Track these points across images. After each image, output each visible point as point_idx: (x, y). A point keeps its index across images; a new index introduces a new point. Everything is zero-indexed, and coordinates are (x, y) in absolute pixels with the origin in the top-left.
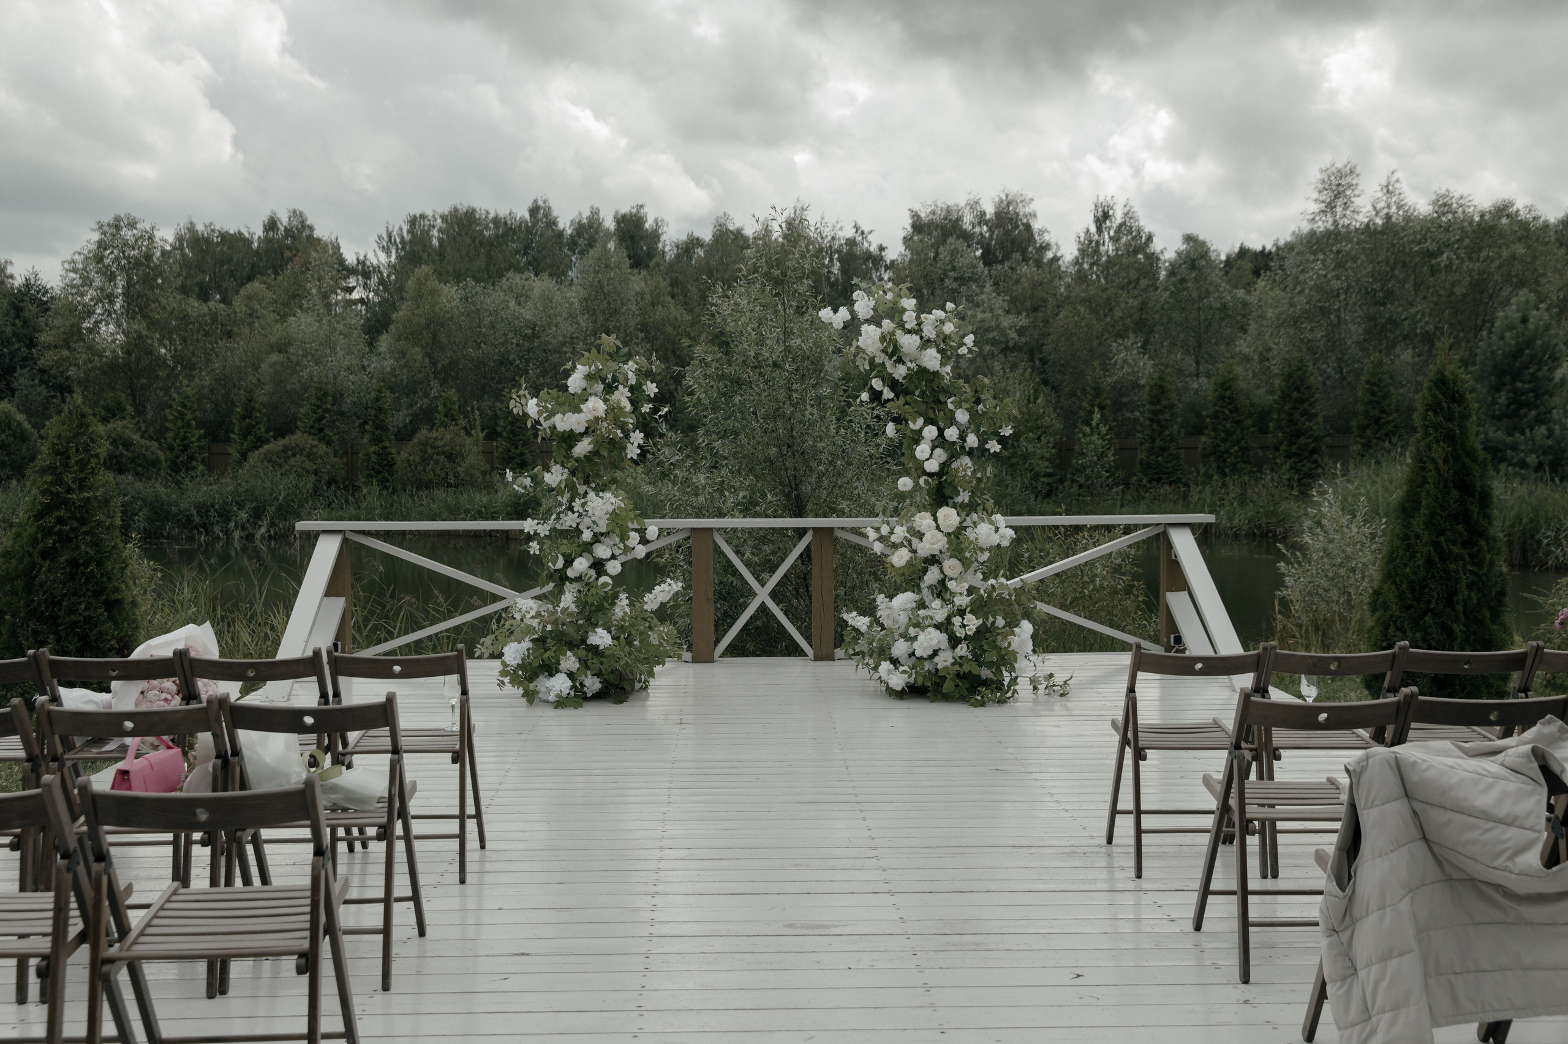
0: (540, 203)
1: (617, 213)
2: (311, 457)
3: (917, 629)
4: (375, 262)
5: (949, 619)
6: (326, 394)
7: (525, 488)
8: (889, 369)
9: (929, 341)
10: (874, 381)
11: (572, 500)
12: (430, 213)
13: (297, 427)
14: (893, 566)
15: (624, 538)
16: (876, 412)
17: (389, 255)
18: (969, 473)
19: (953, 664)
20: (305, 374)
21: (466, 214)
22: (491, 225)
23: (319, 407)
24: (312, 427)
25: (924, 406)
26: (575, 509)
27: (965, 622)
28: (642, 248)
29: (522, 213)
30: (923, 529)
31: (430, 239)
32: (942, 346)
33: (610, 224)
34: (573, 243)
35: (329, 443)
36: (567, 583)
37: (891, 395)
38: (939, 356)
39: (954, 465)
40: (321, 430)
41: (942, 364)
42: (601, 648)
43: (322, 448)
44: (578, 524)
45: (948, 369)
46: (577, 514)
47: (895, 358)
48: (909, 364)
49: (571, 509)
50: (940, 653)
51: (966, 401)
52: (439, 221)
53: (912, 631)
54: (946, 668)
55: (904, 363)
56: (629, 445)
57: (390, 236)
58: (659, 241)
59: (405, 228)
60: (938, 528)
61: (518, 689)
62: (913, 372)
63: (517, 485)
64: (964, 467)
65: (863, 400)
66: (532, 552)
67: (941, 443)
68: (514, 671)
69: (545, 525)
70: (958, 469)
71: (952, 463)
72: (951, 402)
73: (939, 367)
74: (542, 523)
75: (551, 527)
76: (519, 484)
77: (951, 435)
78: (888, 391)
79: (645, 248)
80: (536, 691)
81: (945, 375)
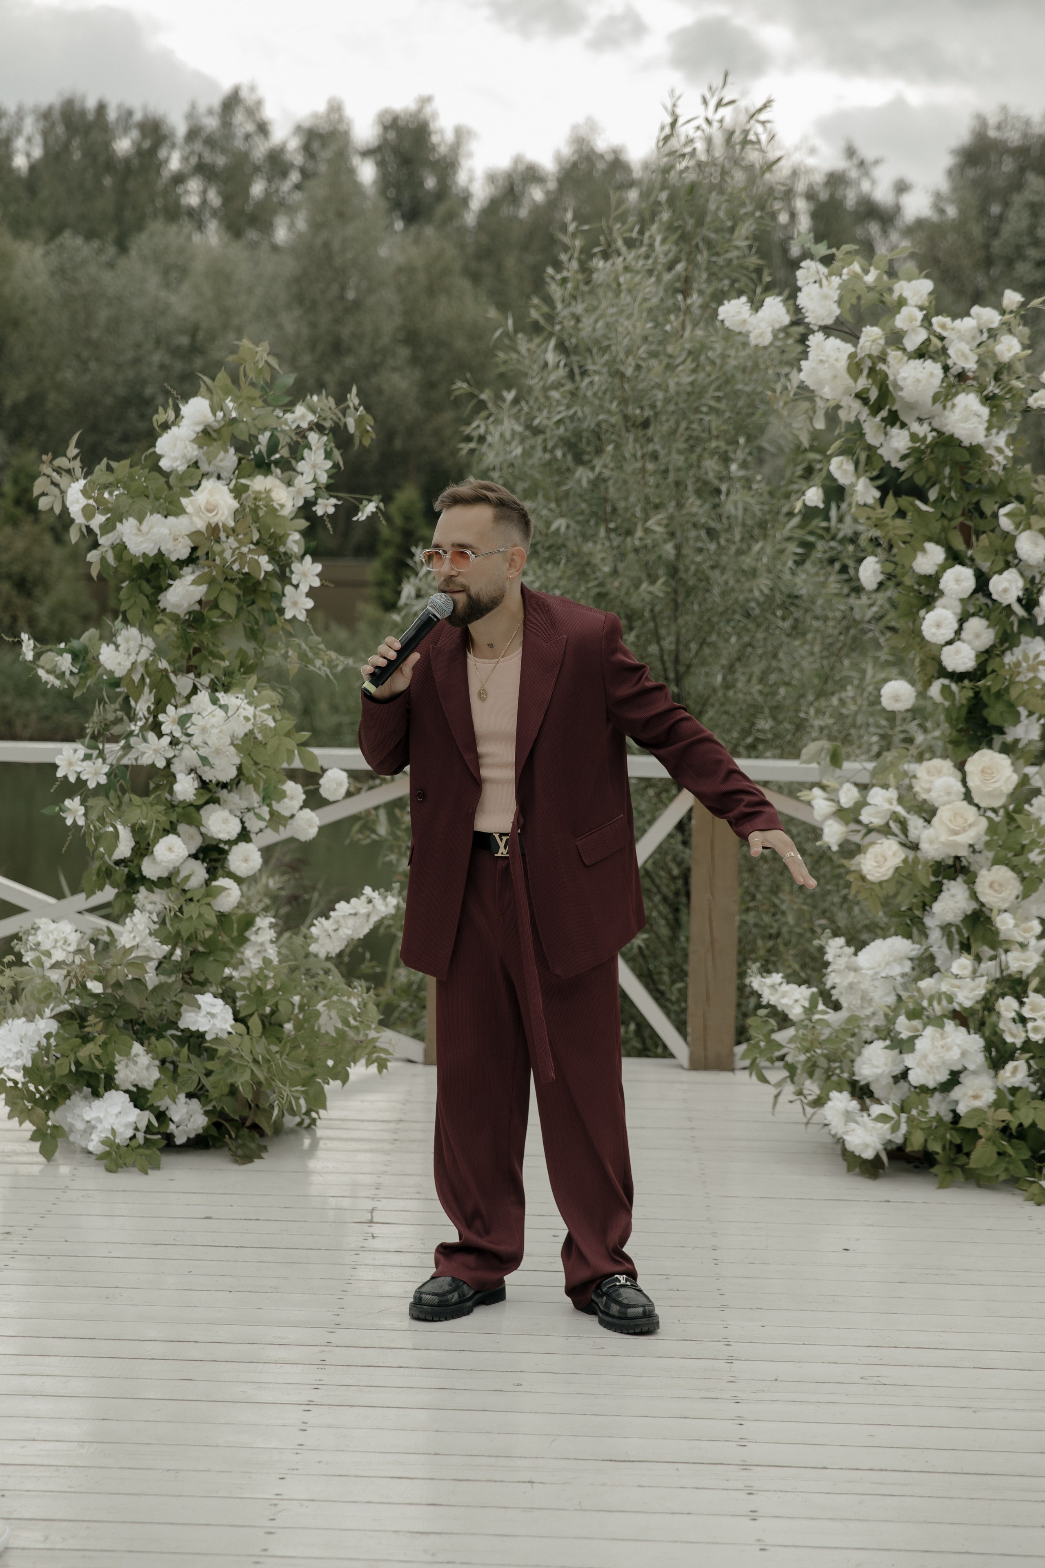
3: (917, 1023)
5: (988, 1003)
7: (61, 676)
8: (872, 436)
9: (962, 376)
10: (835, 461)
11: (160, 706)
14: (863, 878)
15: (270, 795)
18: (1043, 676)
19: (996, 1105)
26: (165, 729)
27: (1026, 1012)
28: (423, 185)
30: (934, 797)
31: (11, 156)
32: (992, 388)
36: (142, 889)
37: (871, 496)
38: (985, 411)
39: (1008, 658)
41: (990, 430)
42: (208, 1037)
44: (169, 762)
45: (1001, 440)
46: (166, 740)
47: (884, 413)
48: (915, 427)
49: (156, 727)
50: (963, 1078)
51: (1041, 512)
53: (903, 1026)
54: (977, 1113)
55: (903, 425)
56: (289, 589)
58: (458, 171)
60: (968, 797)
61: (21, 1123)
62: (923, 447)
63: (43, 668)
64: (1031, 662)
65: (809, 503)
66: (69, 822)
67: (984, 607)
68: (16, 1083)
69: (100, 760)
70: (1018, 664)
71: (1003, 652)
72: (1007, 515)
73: (980, 437)
74: (94, 756)
75: (112, 765)
76: (49, 667)
77: (1005, 590)
78: (866, 486)
79: (431, 183)
80: (59, 1131)
81: (995, 454)
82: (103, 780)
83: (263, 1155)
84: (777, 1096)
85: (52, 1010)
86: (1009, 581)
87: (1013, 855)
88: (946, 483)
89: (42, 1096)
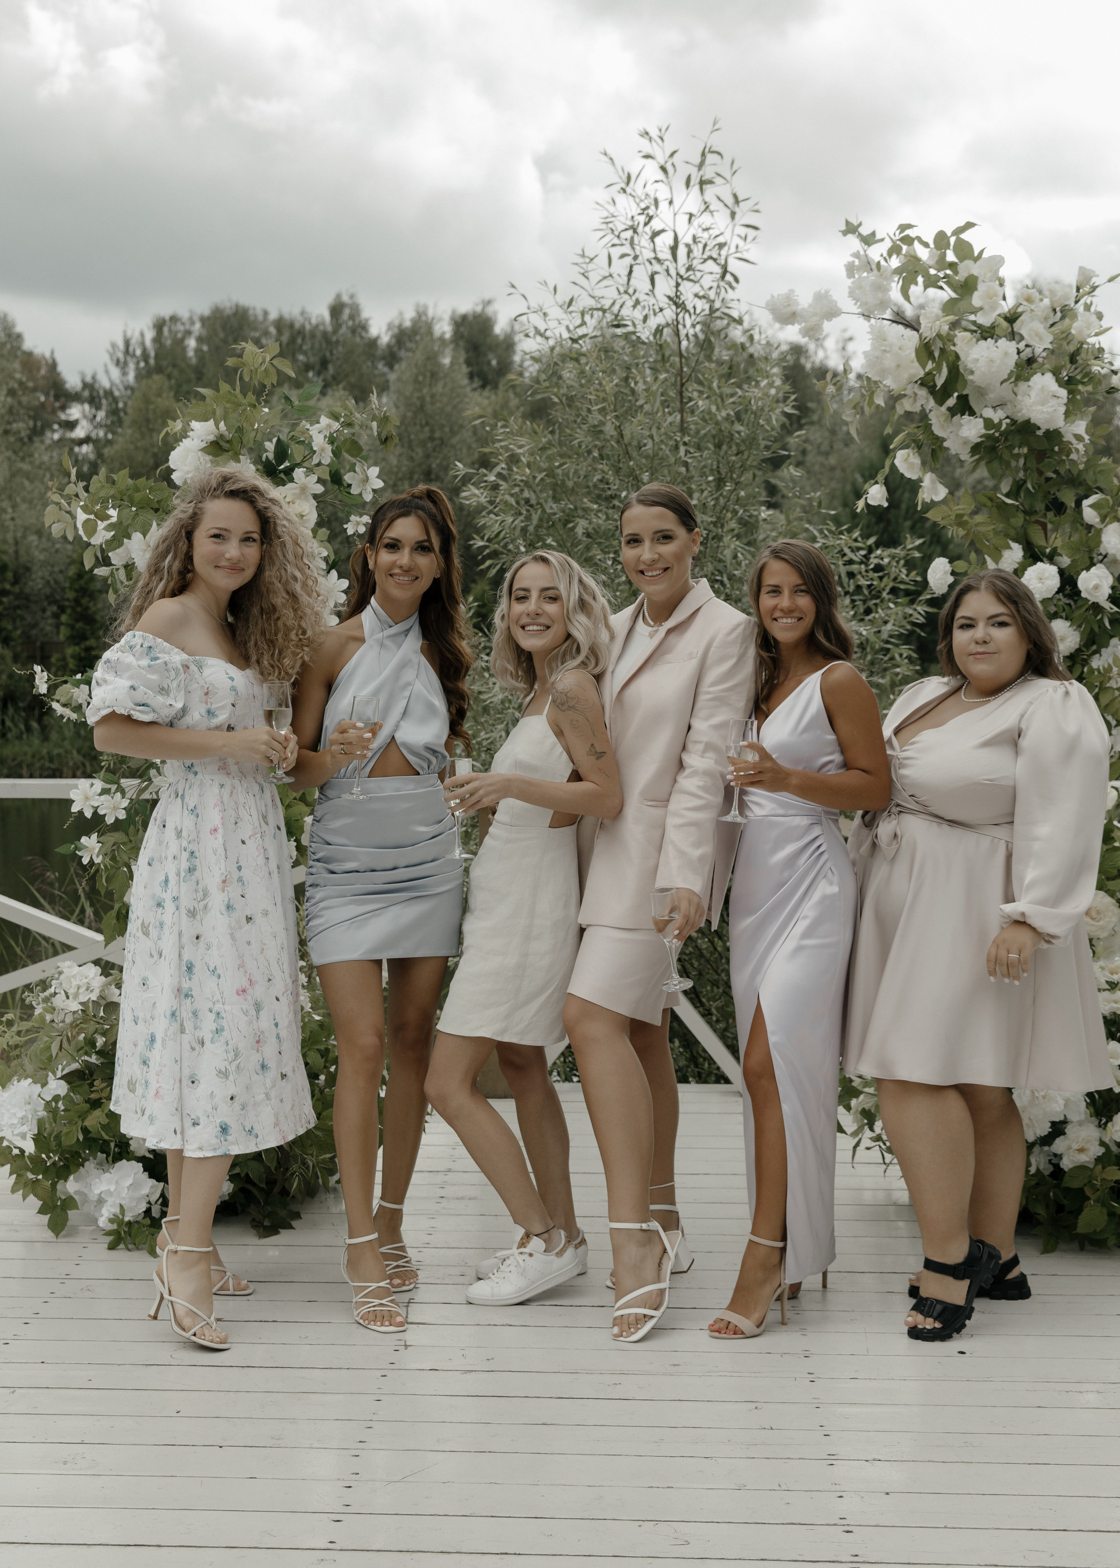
0: (345, 299)
1: (454, 312)
4: (106, 384)
7: (77, 708)
8: (939, 427)
9: (1034, 359)
10: (901, 455)
12: (184, 314)
16: (874, 561)
17: (125, 374)
21: (236, 314)
22: (273, 330)
25: (1019, 520)
28: (489, 363)
31: (184, 349)
32: (1069, 371)
33: (444, 329)
34: (391, 358)
37: (942, 493)
38: (1063, 393)
39: (1096, 663)
41: (1067, 414)
45: (1080, 427)
47: (951, 402)
48: (988, 414)
52: (198, 326)
55: (972, 413)
57: (127, 343)
58: (514, 352)
59: (149, 335)
61: (24, 1197)
62: (997, 434)
63: (58, 701)
65: (871, 502)
66: (85, 861)
67: (1066, 607)
68: (22, 1151)
69: (119, 795)
70: (1109, 669)
71: (1090, 656)
72: (1091, 506)
73: (1059, 422)
74: (113, 791)
75: (131, 799)
76: (63, 700)
77: (1096, 587)
78: (933, 482)
79: (494, 362)
80: (69, 1203)
81: (1074, 441)
82: (122, 815)
83: (294, 1223)
84: (855, 1147)
85: (63, 1070)
86: (1099, 577)
87: (1108, 879)
88: (1021, 475)
89: (54, 1163)
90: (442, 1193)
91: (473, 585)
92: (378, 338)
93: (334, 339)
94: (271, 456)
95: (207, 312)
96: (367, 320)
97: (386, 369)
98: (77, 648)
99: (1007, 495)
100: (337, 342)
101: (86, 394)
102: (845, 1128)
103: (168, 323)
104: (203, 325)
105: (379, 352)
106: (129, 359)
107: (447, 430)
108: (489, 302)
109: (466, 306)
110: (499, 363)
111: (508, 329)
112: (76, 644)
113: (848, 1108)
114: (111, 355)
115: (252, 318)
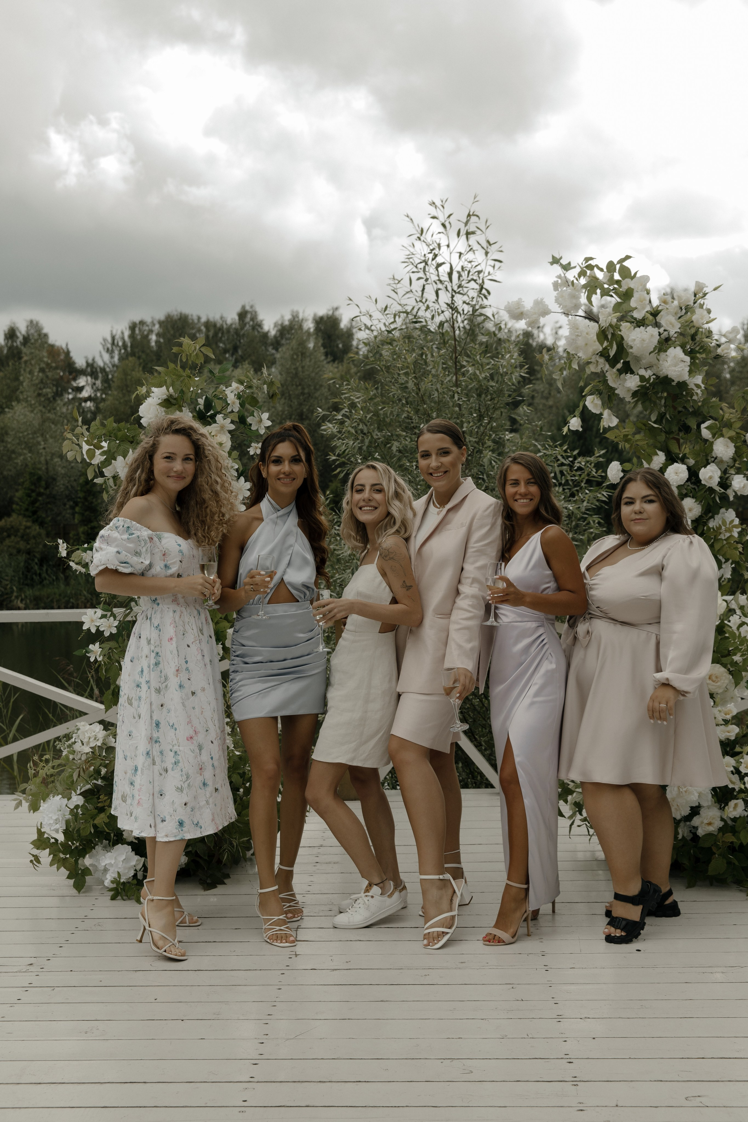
0: (248, 308)
1: (315, 315)
2: (25, 537)
4: (101, 364)
6: (39, 479)
8: (612, 381)
10: (589, 399)
12: (148, 320)
13: (13, 511)
16: (577, 465)
17: (112, 357)
18: (736, 535)
19: (721, 830)
20: (19, 461)
21: (180, 319)
22: (203, 328)
23: (33, 491)
24: (27, 510)
25: (662, 437)
28: (337, 346)
29: (231, 317)
31: (149, 341)
32: (691, 345)
33: (309, 325)
34: (277, 343)
35: (42, 524)
37: (615, 422)
38: (688, 359)
39: (712, 524)
40: (34, 513)
41: (690, 372)
43: (36, 529)
45: (699, 379)
47: (619, 366)
48: (642, 373)
51: (729, 425)
52: (157, 326)
54: (710, 835)
55: (632, 372)
57: (113, 338)
58: (353, 339)
59: (127, 333)
61: (58, 869)
62: (648, 385)
63: (73, 561)
64: (728, 526)
65: (571, 428)
66: (92, 659)
67: (692, 490)
68: (56, 840)
69: (112, 618)
70: (720, 528)
71: (708, 520)
72: (706, 428)
73: (686, 377)
74: (108, 616)
75: (120, 621)
76: (76, 560)
77: (711, 478)
78: (609, 415)
79: (340, 346)
80: (87, 871)
81: (695, 388)
82: (114, 631)
83: (226, 881)
84: (571, 826)
85: (80, 789)
86: (712, 471)
87: (722, 657)
88: (663, 409)
89: (76, 847)
90: (317, 860)
91: (330, 484)
92: (268, 332)
93: (242, 333)
94: (202, 407)
95: (162, 318)
96: (262, 321)
97: (274, 351)
98: (86, 528)
99: (655, 422)
100: (244, 335)
101: (89, 370)
102: (564, 814)
103: (138, 326)
104: (160, 326)
105: (270, 341)
106: (114, 348)
107: (312, 388)
108: (337, 309)
109: (322, 311)
110: (343, 346)
111: (349, 326)
112: (86, 525)
113: (566, 801)
114: (103, 346)
115: (190, 321)
